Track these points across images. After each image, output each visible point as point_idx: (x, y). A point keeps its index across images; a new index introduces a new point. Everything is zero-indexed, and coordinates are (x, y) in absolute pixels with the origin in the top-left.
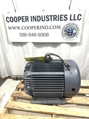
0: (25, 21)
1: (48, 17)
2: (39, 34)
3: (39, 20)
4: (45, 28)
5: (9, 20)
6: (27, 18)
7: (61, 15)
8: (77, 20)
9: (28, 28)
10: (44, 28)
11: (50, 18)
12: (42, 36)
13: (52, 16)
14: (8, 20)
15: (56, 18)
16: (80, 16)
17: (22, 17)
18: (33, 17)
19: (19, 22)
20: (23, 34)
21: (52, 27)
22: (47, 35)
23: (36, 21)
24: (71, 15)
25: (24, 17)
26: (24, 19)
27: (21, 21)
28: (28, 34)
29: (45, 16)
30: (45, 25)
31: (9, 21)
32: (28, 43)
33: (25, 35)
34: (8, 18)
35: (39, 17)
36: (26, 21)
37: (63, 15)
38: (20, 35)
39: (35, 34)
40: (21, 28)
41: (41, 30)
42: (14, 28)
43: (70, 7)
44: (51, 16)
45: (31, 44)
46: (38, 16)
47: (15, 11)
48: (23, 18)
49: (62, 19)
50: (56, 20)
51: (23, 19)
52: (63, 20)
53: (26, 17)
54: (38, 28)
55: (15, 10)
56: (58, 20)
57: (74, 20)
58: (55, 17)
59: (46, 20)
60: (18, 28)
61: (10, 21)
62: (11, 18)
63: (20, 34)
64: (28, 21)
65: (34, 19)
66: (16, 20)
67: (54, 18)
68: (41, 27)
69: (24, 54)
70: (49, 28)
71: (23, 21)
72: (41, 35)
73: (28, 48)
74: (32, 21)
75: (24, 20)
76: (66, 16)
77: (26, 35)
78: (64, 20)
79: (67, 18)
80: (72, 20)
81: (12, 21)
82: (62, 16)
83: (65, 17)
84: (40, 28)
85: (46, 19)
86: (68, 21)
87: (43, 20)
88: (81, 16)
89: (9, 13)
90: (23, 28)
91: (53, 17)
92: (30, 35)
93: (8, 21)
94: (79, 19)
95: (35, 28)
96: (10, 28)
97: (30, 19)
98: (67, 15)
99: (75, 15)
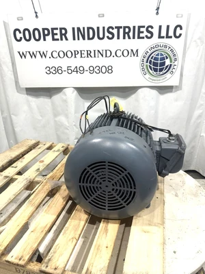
0: (58, 40)
1: (110, 30)
2: (91, 69)
3: (91, 36)
4: (104, 55)
5: (21, 35)
6: (63, 32)
7: (139, 27)
8: (173, 37)
9: (65, 54)
10: (102, 56)
11: (115, 31)
12: (98, 72)
13: (121, 27)
14: (19, 35)
15: (128, 33)
16: (178, 28)
17: (53, 29)
18: (79, 29)
19: (45, 40)
20: (54, 69)
21: (119, 53)
22: (109, 70)
23: (84, 39)
24: (160, 27)
25: (57, 29)
26: (57, 34)
27: (49, 38)
28: (65, 68)
29: (104, 28)
30: (104, 49)
31: (21, 38)
32: (64, 90)
33: (58, 70)
34: (17, 32)
35: (91, 31)
36: (62, 39)
37: (144, 27)
38: (46, 70)
39: (81, 69)
40: (49, 55)
41: (96, 58)
42: (33, 55)
43: (158, 9)
44: (118, 28)
45: (73, 92)
46: (88, 28)
47: (37, 16)
48: (55, 31)
49: (141, 35)
50: (129, 38)
51: (54, 34)
52: (143, 38)
53: (61, 29)
54: (89, 54)
55: (36, 13)
56: (134, 38)
57: (168, 37)
58: (127, 30)
59: (108, 37)
60: (43, 55)
61: (23, 39)
62: (27, 32)
63: (48, 69)
64: (67, 39)
65: (80, 33)
66: (37, 37)
67: (125, 33)
68: (97, 52)
69: (56, 115)
70: (113, 54)
71: (54, 39)
72: (95, 70)
73: (65, 101)
74: (74, 39)
75: (56, 37)
76: (150, 29)
77: (60, 72)
78: (147, 36)
79: (152, 34)
80: (163, 37)
81: (28, 38)
82: (142, 29)
83: (148, 31)
84: (92, 54)
85: (107, 34)
86: (155, 40)
87: (101, 36)
88: (181, 29)
89: (20, 19)
90: (55, 55)
91: (121, 31)
92: (70, 71)
93: (18, 38)
94: (177, 35)
95: (83, 56)
96: (22, 55)
97: (70, 35)
98: (152, 27)
99: (168, 27)
